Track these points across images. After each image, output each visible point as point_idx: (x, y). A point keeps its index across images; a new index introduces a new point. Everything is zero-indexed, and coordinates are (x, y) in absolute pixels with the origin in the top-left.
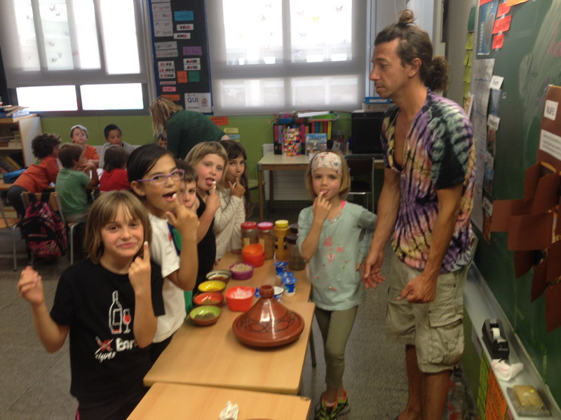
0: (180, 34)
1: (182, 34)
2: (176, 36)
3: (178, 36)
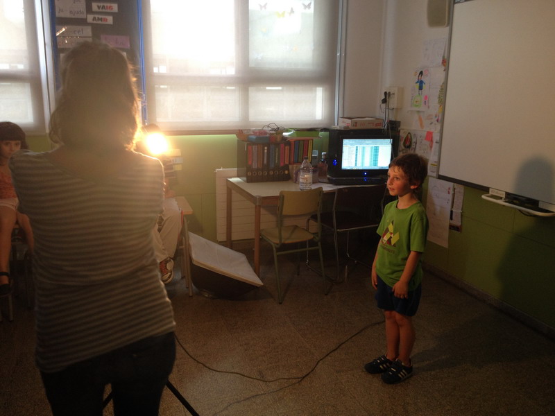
0: (97, 16)
1: (100, 17)
2: (90, 18)
3: (94, 19)
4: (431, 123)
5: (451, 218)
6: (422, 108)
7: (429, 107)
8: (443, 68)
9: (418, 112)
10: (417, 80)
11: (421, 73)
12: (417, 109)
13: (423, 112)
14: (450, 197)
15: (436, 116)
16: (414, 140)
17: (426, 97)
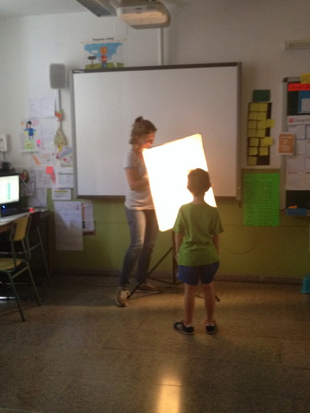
4: (49, 160)
5: (84, 227)
6: (36, 149)
7: (43, 148)
8: (57, 119)
9: (32, 153)
10: (25, 128)
11: (30, 123)
12: (30, 150)
13: (37, 152)
14: (79, 212)
15: (53, 155)
16: (31, 175)
17: (39, 141)
